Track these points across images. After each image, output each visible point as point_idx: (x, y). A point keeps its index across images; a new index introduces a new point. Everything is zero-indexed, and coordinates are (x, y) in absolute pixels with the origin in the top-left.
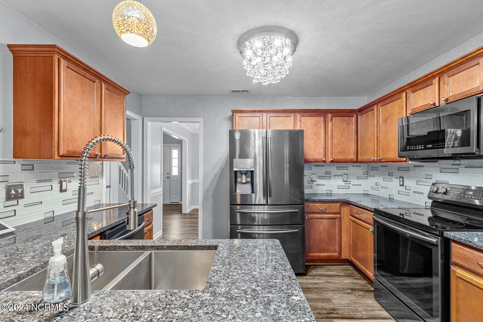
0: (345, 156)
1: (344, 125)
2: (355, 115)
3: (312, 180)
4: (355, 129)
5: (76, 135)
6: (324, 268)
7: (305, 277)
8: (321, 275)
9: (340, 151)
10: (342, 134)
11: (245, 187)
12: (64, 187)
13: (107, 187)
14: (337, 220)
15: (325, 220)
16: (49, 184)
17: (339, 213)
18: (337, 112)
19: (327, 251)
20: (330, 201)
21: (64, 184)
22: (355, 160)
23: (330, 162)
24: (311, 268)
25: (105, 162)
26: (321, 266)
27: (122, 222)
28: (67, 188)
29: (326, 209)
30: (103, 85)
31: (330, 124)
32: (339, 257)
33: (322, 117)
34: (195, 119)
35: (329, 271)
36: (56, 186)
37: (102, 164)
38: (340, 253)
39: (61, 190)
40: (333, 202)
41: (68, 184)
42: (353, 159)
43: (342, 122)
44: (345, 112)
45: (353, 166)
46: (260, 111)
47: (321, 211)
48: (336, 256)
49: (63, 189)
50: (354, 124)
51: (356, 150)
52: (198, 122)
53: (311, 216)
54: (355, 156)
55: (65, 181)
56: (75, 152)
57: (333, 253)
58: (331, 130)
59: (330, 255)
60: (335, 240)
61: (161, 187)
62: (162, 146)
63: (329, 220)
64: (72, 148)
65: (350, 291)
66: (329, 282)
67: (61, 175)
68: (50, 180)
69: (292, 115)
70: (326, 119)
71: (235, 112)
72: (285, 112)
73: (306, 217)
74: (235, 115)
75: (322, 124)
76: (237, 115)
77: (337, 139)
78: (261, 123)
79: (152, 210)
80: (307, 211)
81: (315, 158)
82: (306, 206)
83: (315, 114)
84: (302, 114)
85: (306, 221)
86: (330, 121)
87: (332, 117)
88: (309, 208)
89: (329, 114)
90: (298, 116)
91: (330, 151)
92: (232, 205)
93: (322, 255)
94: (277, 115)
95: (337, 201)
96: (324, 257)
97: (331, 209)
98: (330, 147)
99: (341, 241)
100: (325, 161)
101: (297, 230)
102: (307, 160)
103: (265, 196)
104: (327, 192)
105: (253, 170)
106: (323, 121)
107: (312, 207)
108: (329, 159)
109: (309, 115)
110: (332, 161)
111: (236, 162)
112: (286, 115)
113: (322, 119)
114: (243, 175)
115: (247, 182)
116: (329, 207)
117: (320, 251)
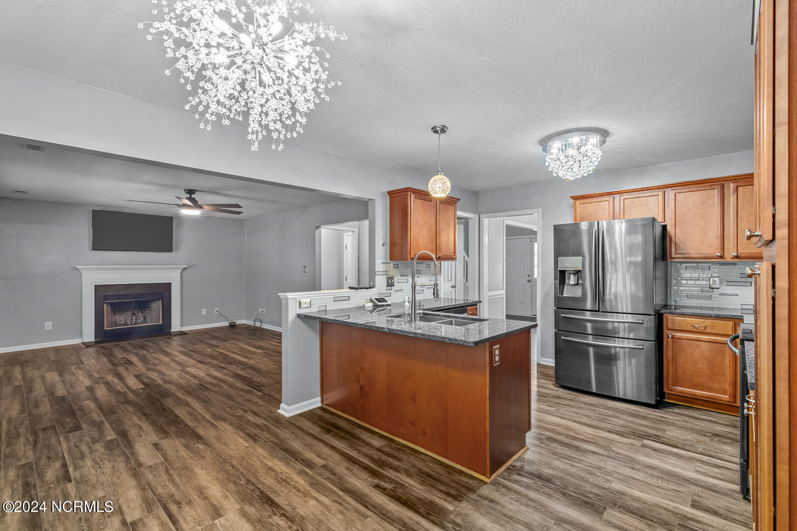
3: (711, 287)
11: (574, 289)
13: (453, 287)
16: (406, 277)
19: (709, 389)
23: (732, 258)
25: (442, 262)
29: (706, 327)
30: (438, 201)
31: (733, 198)
32: (732, 402)
33: (716, 190)
34: (533, 211)
35: (704, 415)
37: (441, 264)
38: (735, 397)
46: (609, 194)
47: (697, 329)
48: (725, 399)
53: (678, 335)
57: (720, 394)
58: (734, 209)
59: (712, 395)
60: (724, 375)
61: (503, 289)
62: (505, 240)
63: (711, 344)
64: (419, 253)
65: (709, 435)
66: (686, 422)
67: (413, 272)
68: (407, 275)
69: (660, 193)
70: (725, 191)
71: (576, 198)
72: (647, 190)
73: (670, 336)
74: (575, 203)
75: (716, 200)
76: (578, 202)
77: (748, 221)
78: (611, 209)
79: (476, 305)
80: (667, 326)
81: (702, 252)
82: (670, 320)
83: (701, 187)
84: (678, 189)
85: (670, 340)
86: (733, 194)
87: (737, 187)
88: (676, 323)
89: (731, 184)
90: (670, 193)
91: (732, 240)
92: (558, 308)
93: (699, 392)
94: (636, 196)
95: (726, 318)
96: (702, 397)
97: (716, 328)
98: (732, 234)
99: (734, 377)
100: (721, 257)
101: (642, 347)
102: (687, 256)
103: (596, 301)
104: (744, 307)
105: (581, 269)
106: (718, 195)
107: (681, 323)
108: (730, 253)
109: (691, 190)
110: (737, 257)
111: (562, 260)
112: (649, 194)
113: (716, 192)
114: (572, 275)
115: (578, 284)
116: (712, 325)
117: (696, 387)
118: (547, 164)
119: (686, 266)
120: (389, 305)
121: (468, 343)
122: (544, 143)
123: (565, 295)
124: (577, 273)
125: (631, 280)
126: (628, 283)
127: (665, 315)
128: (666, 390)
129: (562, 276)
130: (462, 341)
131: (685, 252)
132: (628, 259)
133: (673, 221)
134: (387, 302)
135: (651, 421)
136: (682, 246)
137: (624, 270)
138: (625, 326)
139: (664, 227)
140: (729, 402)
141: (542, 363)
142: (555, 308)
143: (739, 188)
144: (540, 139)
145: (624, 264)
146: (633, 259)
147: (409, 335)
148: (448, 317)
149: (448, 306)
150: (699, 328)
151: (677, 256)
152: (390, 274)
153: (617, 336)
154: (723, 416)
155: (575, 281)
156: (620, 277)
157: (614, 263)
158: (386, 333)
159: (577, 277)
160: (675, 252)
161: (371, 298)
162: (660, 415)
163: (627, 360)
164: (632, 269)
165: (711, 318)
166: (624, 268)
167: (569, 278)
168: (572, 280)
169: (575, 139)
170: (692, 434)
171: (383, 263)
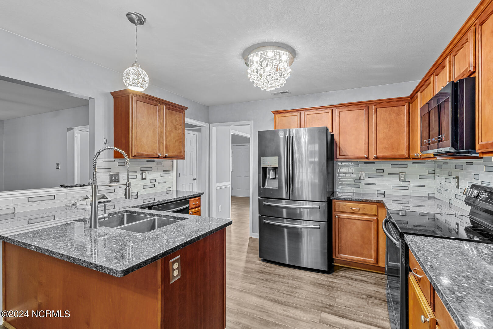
0: (393, 152)
1: (393, 116)
2: (407, 104)
3: (360, 179)
4: (406, 119)
5: (143, 143)
6: (356, 272)
7: (329, 275)
8: (346, 277)
9: (386, 147)
10: (390, 127)
11: (273, 182)
12: (144, 177)
13: (194, 179)
14: (373, 223)
15: (359, 221)
16: (135, 174)
17: (377, 215)
18: (383, 102)
19: (361, 255)
20: (364, 201)
21: (144, 175)
22: (407, 156)
23: (374, 159)
24: (341, 269)
26: (355, 270)
27: (167, 202)
28: (147, 178)
29: (359, 209)
30: (164, 106)
31: (374, 116)
32: (375, 264)
33: (364, 110)
34: (247, 122)
35: (359, 276)
36: (139, 176)
37: (173, 161)
38: (377, 259)
39: (143, 179)
40: (367, 202)
41: (147, 175)
42: (403, 156)
43: (390, 113)
44: (394, 101)
45: (413, 163)
46: (298, 110)
48: (371, 262)
49: (144, 178)
50: (405, 114)
51: (407, 144)
52: (249, 125)
53: (342, 215)
54: (407, 152)
55: (145, 173)
56: (142, 154)
57: (368, 258)
58: (375, 124)
59: (363, 259)
60: (371, 244)
61: (230, 181)
63: (362, 221)
64: (140, 151)
65: (365, 297)
66: (348, 284)
67: (143, 169)
68: (136, 172)
69: (330, 111)
70: (369, 111)
71: (275, 113)
72: (322, 108)
73: (337, 217)
74: (275, 116)
75: (364, 117)
76: (277, 116)
77: (383, 133)
78: (299, 122)
79: (200, 196)
80: (335, 209)
81: (355, 154)
82: (337, 204)
83: (355, 107)
84: (341, 109)
85: (337, 220)
86: (374, 114)
87: (377, 109)
88: (341, 206)
89: (373, 106)
90: (336, 111)
91: (373, 146)
92: (261, 197)
93: (355, 258)
94: (315, 112)
95: (372, 202)
96: (357, 261)
97: (366, 210)
98: (373, 142)
99: (377, 246)
100: (367, 158)
101: (319, 227)
102: (347, 157)
103: (288, 191)
104: (379, 192)
105: (277, 166)
106: (365, 114)
107: (344, 207)
108: (373, 155)
109: (349, 109)
110: (377, 158)
111: (264, 160)
112: (323, 112)
113: (364, 112)
114: (271, 171)
115: (275, 178)
116: (363, 208)
117: (353, 254)
118: (249, 76)
119: (345, 164)
120: (109, 201)
121: (114, 273)
122: (246, 54)
123: (266, 187)
124: (275, 169)
125: (311, 173)
126: (309, 174)
127: (334, 201)
128: (334, 257)
129: (264, 172)
130: (108, 269)
131: (345, 154)
132: (310, 160)
133: (338, 132)
134: (107, 198)
135: (325, 288)
136: (343, 150)
137: (307, 167)
138: (307, 210)
139: (332, 136)
140: (373, 264)
141: (253, 237)
142: (259, 197)
143: (378, 109)
144: (242, 51)
145: (307, 162)
146: (313, 160)
147: (54, 256)
148: (152, 215)
149: (168, 200)
150: (355, 210)
151: (340, 157)
152: (114, 171)
153: (302, 219)
154: (371, 274)
155: (273, 176)
156: (304, 171)
157: (300, 162)
158: (30, 251)
159: (274, 173)
160: (339, 154)
161: (87, 196)
162: (331, 280)
163: (308, 237)
164: (312, 165)
165: (362, 203)
166: (307, 166)
167: (269, 174)
168: (271, 175)
169: (270, 54)
170: (354, 298)
171: (104, 161)
